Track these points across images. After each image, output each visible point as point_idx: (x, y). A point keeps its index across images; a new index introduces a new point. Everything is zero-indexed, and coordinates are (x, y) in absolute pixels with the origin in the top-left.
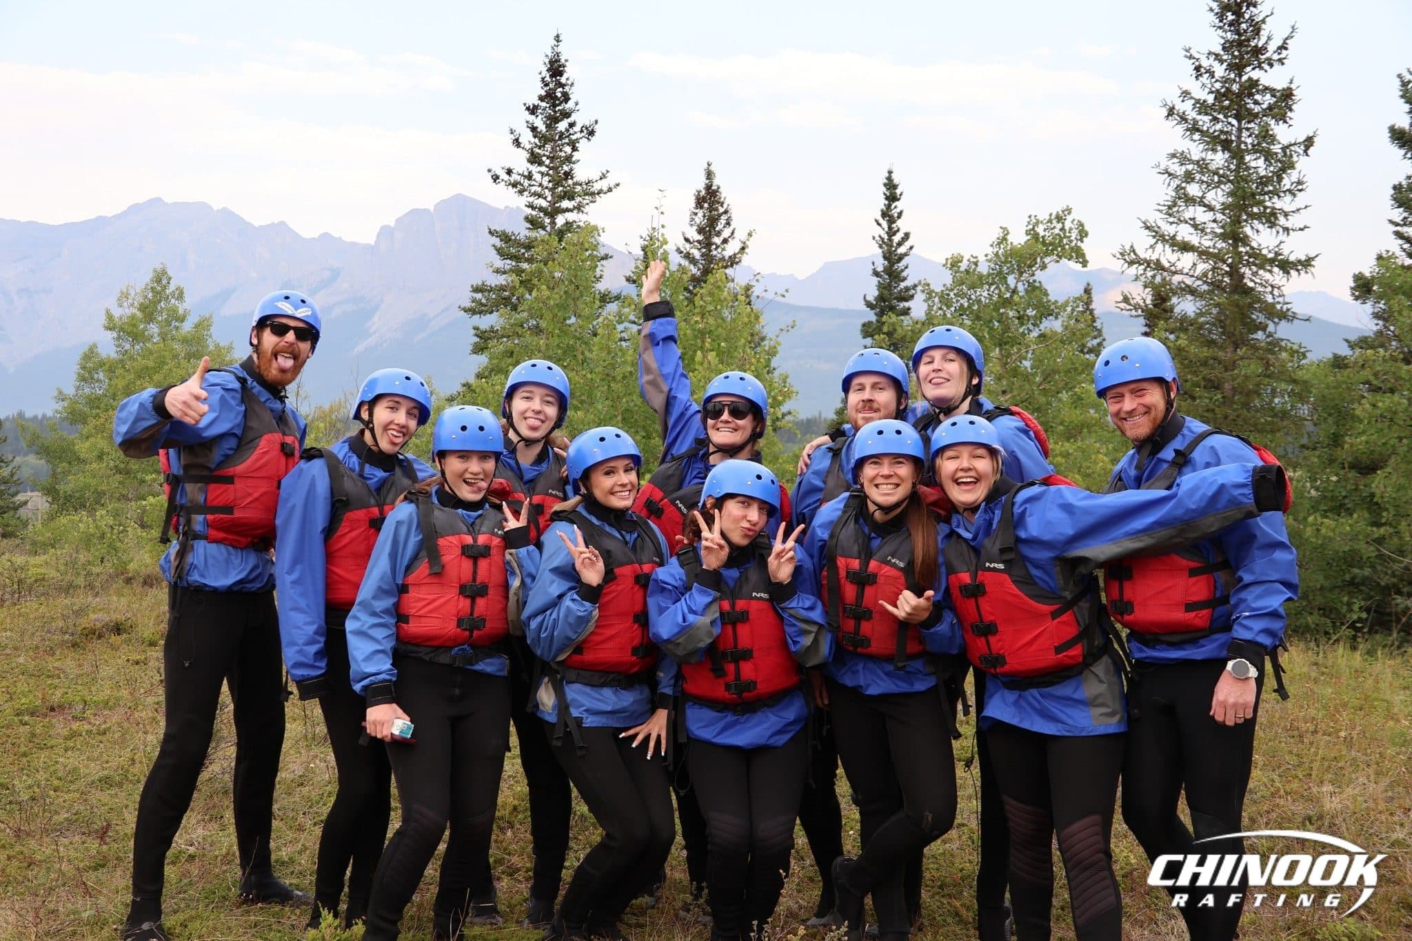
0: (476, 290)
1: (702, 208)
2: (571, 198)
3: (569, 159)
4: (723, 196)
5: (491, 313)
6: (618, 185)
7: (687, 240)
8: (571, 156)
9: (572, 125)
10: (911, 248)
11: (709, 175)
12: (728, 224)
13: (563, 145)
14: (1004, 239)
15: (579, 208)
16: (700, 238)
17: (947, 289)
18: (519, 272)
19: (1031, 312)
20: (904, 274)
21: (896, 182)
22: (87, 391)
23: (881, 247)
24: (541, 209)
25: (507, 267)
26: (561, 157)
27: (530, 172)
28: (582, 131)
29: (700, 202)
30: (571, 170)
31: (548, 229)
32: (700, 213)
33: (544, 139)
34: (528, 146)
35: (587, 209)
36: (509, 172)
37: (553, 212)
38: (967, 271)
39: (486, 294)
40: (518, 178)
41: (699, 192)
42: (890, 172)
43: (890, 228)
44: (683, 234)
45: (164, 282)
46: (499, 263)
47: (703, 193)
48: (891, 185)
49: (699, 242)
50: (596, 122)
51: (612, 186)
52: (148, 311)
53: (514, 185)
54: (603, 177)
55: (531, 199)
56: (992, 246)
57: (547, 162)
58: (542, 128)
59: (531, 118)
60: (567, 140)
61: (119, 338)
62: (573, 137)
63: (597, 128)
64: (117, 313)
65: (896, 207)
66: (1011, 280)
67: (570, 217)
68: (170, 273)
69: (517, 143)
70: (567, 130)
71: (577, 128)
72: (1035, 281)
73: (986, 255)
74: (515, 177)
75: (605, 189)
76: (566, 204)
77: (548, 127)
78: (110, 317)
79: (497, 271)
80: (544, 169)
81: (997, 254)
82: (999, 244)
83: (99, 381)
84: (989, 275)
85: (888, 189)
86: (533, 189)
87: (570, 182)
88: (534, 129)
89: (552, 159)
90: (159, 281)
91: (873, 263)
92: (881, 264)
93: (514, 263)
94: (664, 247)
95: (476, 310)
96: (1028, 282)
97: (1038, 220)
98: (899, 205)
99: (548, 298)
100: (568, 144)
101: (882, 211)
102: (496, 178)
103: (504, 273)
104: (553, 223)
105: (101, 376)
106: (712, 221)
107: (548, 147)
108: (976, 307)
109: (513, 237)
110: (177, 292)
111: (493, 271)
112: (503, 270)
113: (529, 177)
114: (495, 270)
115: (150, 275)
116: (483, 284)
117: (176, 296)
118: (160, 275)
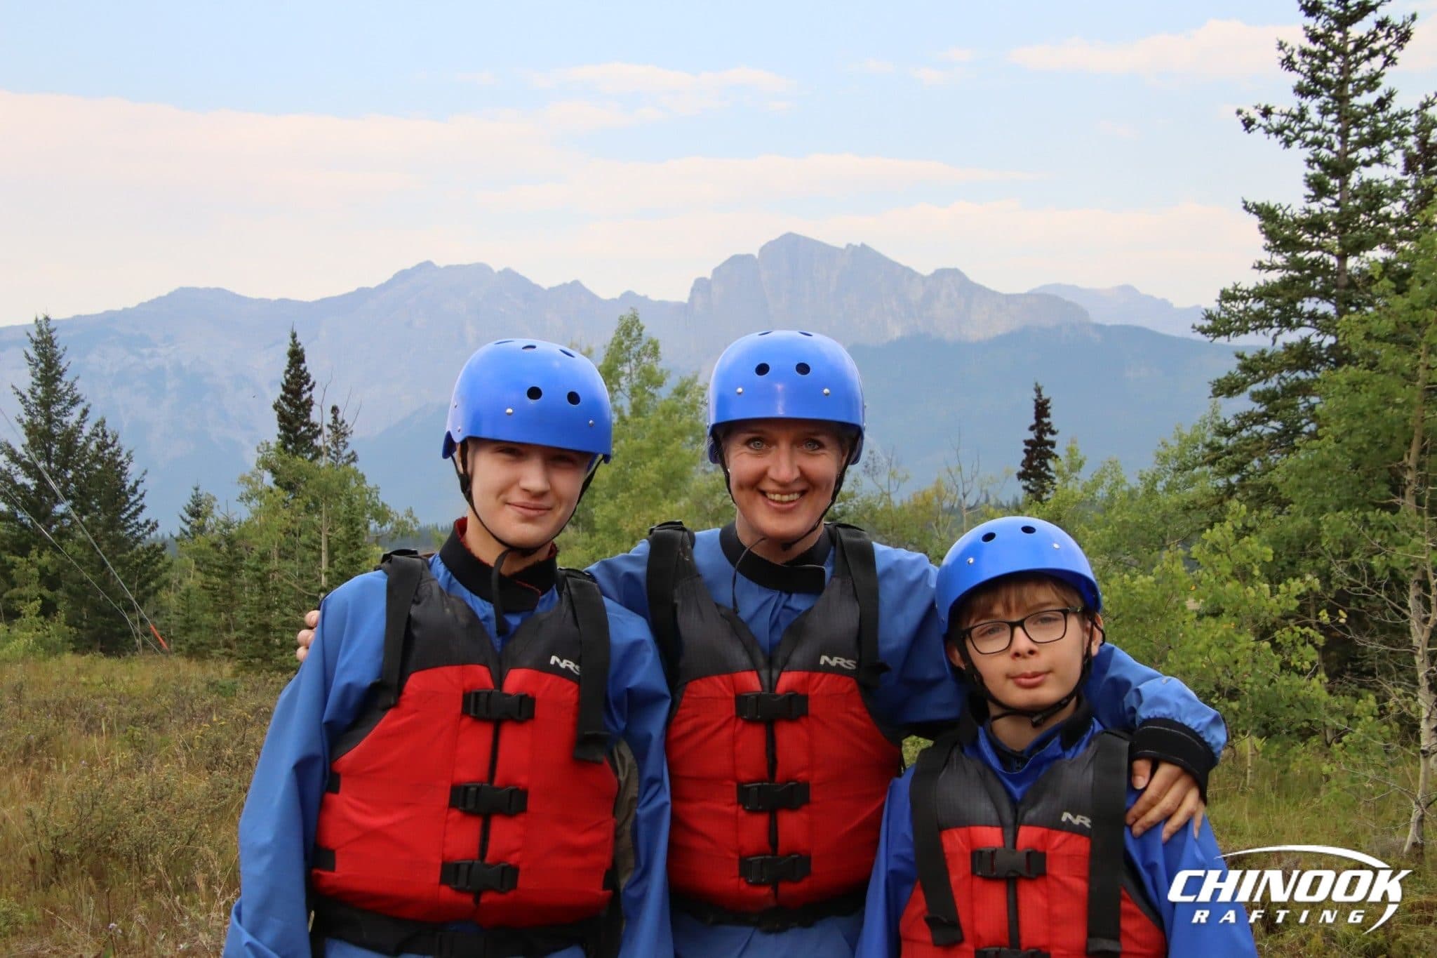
0: (1226, 296)
5: (1246, 332)
8: (1381, 74)
15: (1380, 159)
18: (1298, 265)
24: (1325, 165)
25: (1277, 260)
27: (1301, 110)
28: (1387, 36)
34: (1304, 68)
36: (1267, 112)
37: (1341, 168)
40: (1283, 120)
45: (634, 333)
46: (1266, 257)
50: (1415, 17)
52: (610, 374)
53: (1279, 132)
57: (1331, 91)
59: (1310, 21)
62: (1377, 46)
63: (1413, 28)
68: (641, 322)
69: (1288, 64)
70: (1371, 34)
74: (1276, 120)
76: (1363, 154)
79: (1260, 266)
80: (1325, 102)
86: (1310, 136)
89: (1341, 84)
90: (628, 334)
95: (1221, 329)
102: (1248, 124)
103: (1270, 268)
104: (1344, 184)
107: (1335, 66)
109: (1280, 212)
110: (651, 346)
111: (1254, 267)
112: (1269, 264)
113: (1301, 116)
114: (1257, 265)
115: (615, 326)
116: (1235, 289)
117: (649, 351)
118: (630, 325)
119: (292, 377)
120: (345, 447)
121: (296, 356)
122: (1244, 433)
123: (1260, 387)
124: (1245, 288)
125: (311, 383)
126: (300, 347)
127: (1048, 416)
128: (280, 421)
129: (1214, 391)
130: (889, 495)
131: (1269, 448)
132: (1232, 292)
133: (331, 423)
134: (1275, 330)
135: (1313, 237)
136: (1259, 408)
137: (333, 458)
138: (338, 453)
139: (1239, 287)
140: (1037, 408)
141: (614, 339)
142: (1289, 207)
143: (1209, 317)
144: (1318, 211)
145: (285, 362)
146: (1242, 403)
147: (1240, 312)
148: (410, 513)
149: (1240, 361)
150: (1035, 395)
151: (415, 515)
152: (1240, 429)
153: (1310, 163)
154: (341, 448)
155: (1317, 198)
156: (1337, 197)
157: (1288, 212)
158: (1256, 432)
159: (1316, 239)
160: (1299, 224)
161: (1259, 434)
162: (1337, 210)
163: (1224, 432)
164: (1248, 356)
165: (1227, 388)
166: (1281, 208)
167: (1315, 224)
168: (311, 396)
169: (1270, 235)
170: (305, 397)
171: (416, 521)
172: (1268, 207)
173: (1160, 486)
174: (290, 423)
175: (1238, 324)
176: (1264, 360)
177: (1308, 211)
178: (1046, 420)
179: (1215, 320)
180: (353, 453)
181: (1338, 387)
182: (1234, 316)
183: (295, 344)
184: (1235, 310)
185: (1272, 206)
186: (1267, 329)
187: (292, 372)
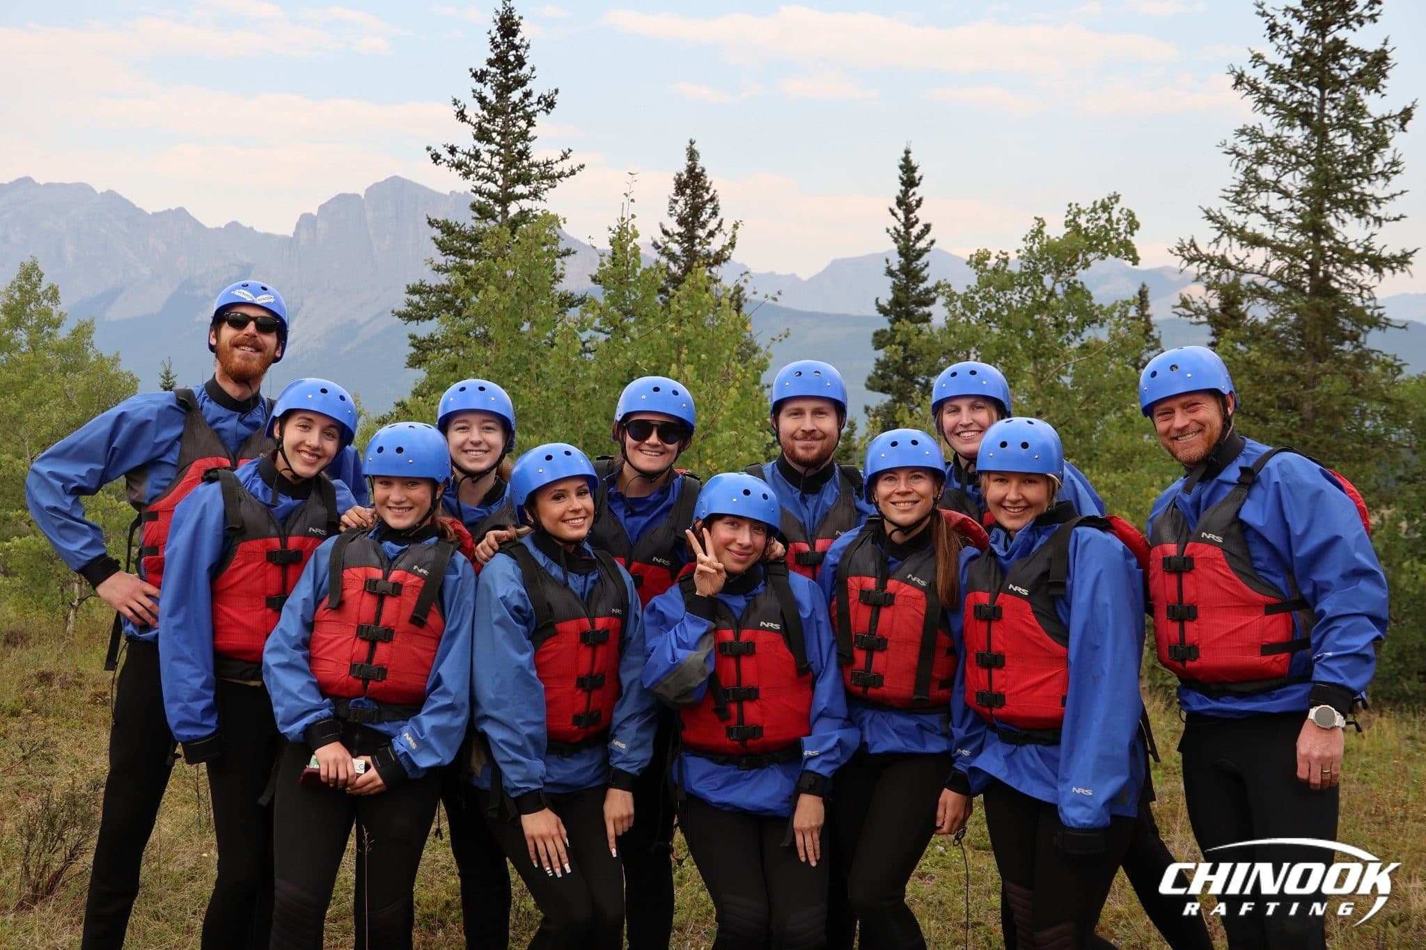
0: (413, 291)
1: (683, 194)
2: (527, 182)
3: (523, 135)
4: (708, 180)
5: (431, 318)
6: (582, 167)
7: (666, 233)
8: (527, 132)
9: (527, 95)
10: (932, 242)
11: (692, 155)
12: (715, 213)
13: (516, 119)
14: (1039, 232)
15: (535, 194)
16: (682, 230)
17: (971, 291)
18: (463, 270)
19: (1071, 319)
20: (924, 273)
21: (914, 163)
23: (896, 241)
24: (490, 195)
25: (450, 264)
26: (514, 133)
27: (477, 151)
28: (539, 102)
29: (681, 187)
30: (527, 148)
31: (499, 218)
32: (681, 202)
33: (494, 112)
34: (475, 120)
35: (545, 195)
36: (453, 150)
37: (505, 199)
38: (995, 270)
39: (425, 296)
40: (463, 157)
41: (680, 175)
42: (907, 152)
43: (907, 218)
44: (661, 225)
45: (34, 279)
46: (441, 259)
47: (685, 176)
48: (908, 168)
49: (679, 235)
50: (557, 91)
51: (575, 167)
52: (15, 314)
53: (459, 166)
54: (565, 157)
55: (479, 183)
56: (1024, 240)
57: (498, 139)
58: (491, 98)
59: (479, 86)
60: (521, 113)
62: (529, 110)
63: (557, 98)
65: (914, 194)
66: (1048, 280)
67: (526, 204)
69: (462, 116)
70: (522, 101)
71: (533, 99)
72: (1076, 282)
73: (1018, 251)
74: (459, 157)
75: (567, 171)
76: (520, 189)
77: (499, 97)
79: (438, 269)
80: (493, 147)
81: (1030, 250)
82: (1033, 238)
84: (1021, 274)
85: (904, 173)
86: (481, 171)
87: (525, 163)
88: (482, 100)
89: (503, 135)
90: (28, 278)
91: (887, 261)
92: (896, 262)
93: (458, 260)
94: (635, 240)
95: (413, 315)
96: (1068, 282)
97: (1079, 209)
98: (918, 192)
99: (497, 301)
100: (523, 118)
101: (898, 198)
102: (436, 158)
103: (447, 271)
104: (505, 212)
106: (696, 210)
107: (499, 121)
108: (1005, 313)
109: (457, 229)
110: (50, 291)
111: (434, 269)
112: (446, 267)
113: (477, 156)
114: (436, 267)
116: (421, 285)
117: (48, 296)
118: (30, 271)
124: (430, 285)
129: (408, 363)
132: (417, 287)
142: (462, 224)
143: (409, 304)
144: (481, 229)
149: (410, 341)
155: (481, 219)
157: (462, 228)
165: (413, 362)
166: (457, 225)
172: (447, 224)
176: (432, 341)
177: (477, 229)
179: (412, 307)
185: (451, 222)
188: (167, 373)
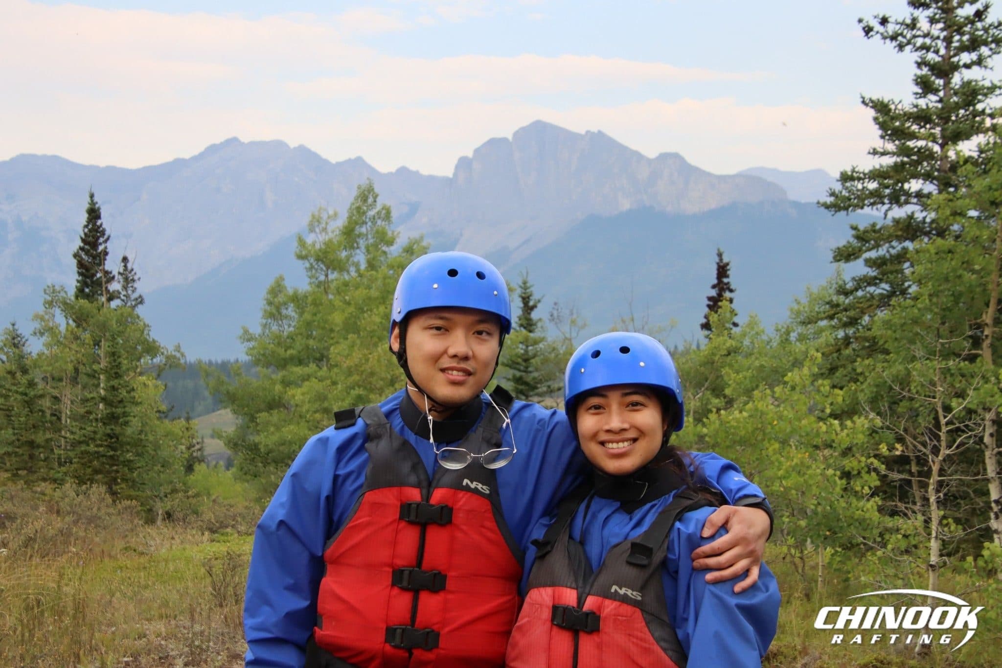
0: (845, 178)
2: (972, 50)
15: (980, 62)
18: (907, 152)
22: (275, 328)
24: (931, 67)
25: (890, 147)
27: (914, 19)
35: (991, 62)
36: (884, 21)
37: (945, 70)
40: (897, 28)
45: (370, 200)
46: (879, 144)
52: (350, 234)
53: (894, 38)
55: (918, 55)
61: (312, 267)
64: (310, 239)
67: (969, 74)
68: (376, 190)
74: (891, 28)
76: (963, 58)
78: (302, 242)
79: (875, 152)
83: (286, 317)
86: (920, 42)
90: (365, 200)
93: (898, 141)
95: (839, 205)
102: (868, 31)
103: (883, 154)
104: (947, 84)
105: (291, 311)
109: (893, 107)
110: (384, 212)
111: (869, 153)
112: (882, 150)
113: (913, 25)
114: (872, 151)
115: (355, 193)
116: (853, 171)
117: (382, 215)
118: (366, 193)
119: (90, 231)
120: (133, 291)
121: (94, 214)
122: (860, 293)
123: (873, 254)
124: (861, 170)
125: (106, 237)
126: (97, 206)
127: (727, 277)
128: (78, 268)
129: (834, 258)
130: (570, 340)
131: (878, 307)
132: (850, 173)
133: (121, 271)
134: (886, 207)
135: (921, 127)
136: (872, 272)
137: (123, 300)
138: (127, 296)
139: (856, 170)
140: (718, 270)
141: (353, 204)
142: (900, 102)
143: (833, 194)
144: (924, 107)
145: (84, 218)
146: (858, 268)
147: (858, 190)
148: (178, 348)
149: (854, 232)
150: (717, 259)
151: (182, 350)
152: (856, 290)
153: (919, 65)
154: (130, 292)
155: (924, 95)
156: (941, 94)
157: (900, 107)
158: (869, 292)
159: (922, 130)
160: (908, 116)
161: (871, 295)
162: (940, 105)
163: (844, 292)
164: (861, 228)
165: (845, 255)
166: (893, 103)
167: (922, 117)
168: (106, 248)
169: (883, 126)
170: (101, 248)
171: (183, 355)
172: (882, 103)
173: (793, 336)
174: (87, 270)
175: (856, 201)
176: (874, 231)
177: (916, 106)
178: (725, 280)
179: (837, 197)
180: (140, 297)
181: (927, 255)
182: (853, 194)
183: (93, 203)
184: (854, 189)
185: (886, 101)
186: (879, 206)
187: (90, 226)
188: (525, 283)
